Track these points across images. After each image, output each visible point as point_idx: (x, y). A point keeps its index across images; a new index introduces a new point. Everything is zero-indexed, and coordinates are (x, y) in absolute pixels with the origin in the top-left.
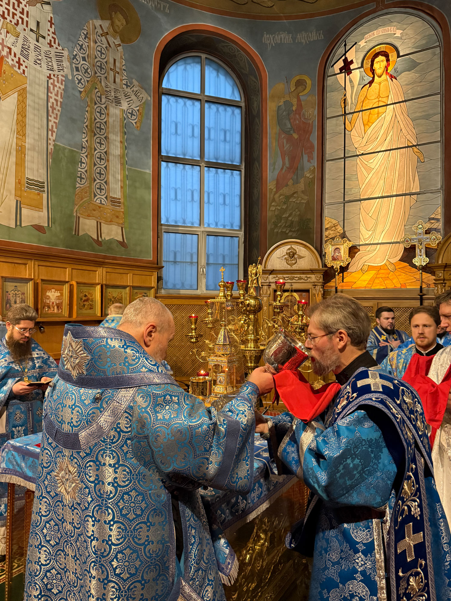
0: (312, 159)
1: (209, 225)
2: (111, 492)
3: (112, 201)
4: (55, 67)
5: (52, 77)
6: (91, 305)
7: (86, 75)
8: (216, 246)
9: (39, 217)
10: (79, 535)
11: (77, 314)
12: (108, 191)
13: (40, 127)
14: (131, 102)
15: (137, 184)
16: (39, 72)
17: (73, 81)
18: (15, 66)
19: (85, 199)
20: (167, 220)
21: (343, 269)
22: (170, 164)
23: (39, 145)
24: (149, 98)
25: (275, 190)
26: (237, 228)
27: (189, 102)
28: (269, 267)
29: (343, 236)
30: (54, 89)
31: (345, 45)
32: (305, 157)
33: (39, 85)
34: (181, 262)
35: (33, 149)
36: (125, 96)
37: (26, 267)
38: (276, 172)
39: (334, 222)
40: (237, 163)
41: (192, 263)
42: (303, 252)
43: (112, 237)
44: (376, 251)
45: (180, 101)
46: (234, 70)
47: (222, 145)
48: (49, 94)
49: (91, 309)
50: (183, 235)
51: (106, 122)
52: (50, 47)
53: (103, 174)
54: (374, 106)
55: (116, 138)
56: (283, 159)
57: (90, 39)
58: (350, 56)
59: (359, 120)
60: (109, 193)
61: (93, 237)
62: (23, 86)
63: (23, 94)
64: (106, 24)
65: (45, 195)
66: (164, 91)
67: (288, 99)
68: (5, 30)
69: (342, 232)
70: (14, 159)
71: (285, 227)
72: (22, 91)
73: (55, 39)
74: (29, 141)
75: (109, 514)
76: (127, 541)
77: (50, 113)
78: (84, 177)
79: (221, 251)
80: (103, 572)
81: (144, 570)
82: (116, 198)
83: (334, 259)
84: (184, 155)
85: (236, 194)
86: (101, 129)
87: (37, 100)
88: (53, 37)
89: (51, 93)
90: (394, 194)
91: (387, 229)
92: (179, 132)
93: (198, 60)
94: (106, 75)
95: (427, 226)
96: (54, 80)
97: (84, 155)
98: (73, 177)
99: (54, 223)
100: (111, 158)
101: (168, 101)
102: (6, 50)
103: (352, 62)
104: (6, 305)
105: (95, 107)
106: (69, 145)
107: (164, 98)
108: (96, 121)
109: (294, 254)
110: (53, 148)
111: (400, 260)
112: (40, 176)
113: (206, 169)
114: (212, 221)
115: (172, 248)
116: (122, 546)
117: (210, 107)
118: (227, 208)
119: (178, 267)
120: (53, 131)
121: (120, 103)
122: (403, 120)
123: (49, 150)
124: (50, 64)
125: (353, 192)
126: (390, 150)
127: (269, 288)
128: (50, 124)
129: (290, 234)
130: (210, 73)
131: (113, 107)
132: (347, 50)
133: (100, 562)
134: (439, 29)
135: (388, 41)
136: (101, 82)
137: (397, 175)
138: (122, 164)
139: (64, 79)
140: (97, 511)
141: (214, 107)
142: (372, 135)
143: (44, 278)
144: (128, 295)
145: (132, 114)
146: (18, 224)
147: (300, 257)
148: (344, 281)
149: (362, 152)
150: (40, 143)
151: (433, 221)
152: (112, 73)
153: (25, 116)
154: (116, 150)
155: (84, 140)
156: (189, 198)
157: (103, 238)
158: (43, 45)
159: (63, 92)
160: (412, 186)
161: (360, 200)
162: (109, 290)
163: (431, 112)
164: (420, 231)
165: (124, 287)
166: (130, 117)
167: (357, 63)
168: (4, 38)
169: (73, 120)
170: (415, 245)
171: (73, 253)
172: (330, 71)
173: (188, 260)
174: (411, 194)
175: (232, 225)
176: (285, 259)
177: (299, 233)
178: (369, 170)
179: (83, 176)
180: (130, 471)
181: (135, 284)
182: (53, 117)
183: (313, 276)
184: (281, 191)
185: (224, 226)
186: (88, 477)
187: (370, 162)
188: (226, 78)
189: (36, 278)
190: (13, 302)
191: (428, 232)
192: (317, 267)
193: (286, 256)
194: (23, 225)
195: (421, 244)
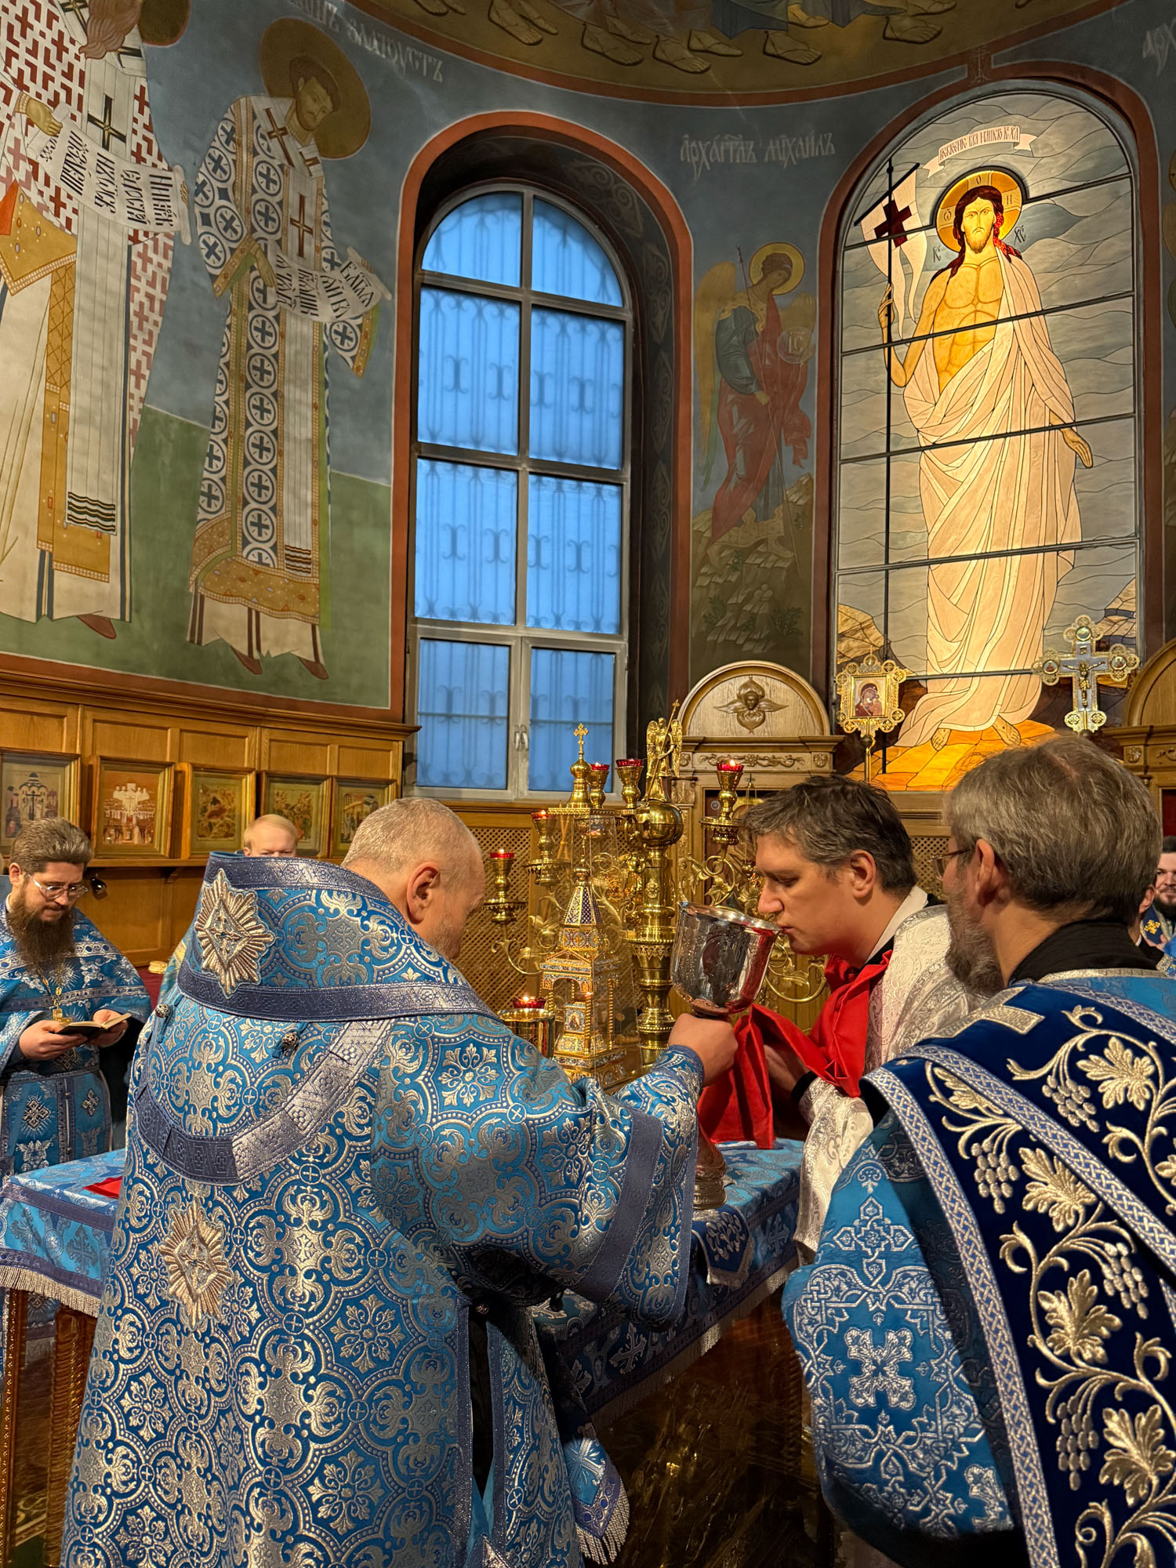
0: (805, 458)
1: (537, 622)
2: (313, 1297)
3: (288, 558)
4: (150, 212)
5: (141, 237)
6: (228, 826)
7: (228, 235)
8: (556, 678)
9: (100, 596)
10: (222, 1413)
11: (192, 848)
12: (279, 531)
13: (106, 363)
14: (343, 304)
15: (355, 515)
16: (109, 224)
17: (194, 248)
18: (47, 209)
19: (220, 551)
20: (431, 609)
21: (886, 740)
22: (441, 467)
23: (105, 410)
24: (389, 297)
25: (708, 534)
26: (612, 631)
27: (490, 309)
28: (694, 732)
29: (885, 654)
30: (144, 269)
31: (890, 170)
32: (788, 452)
33: (107, 258)
34: (464, 717)
35: (88, 419)
36: (328, 289)
37: (62, 724)
38: (713, 490)
39: (862, 617)
40: (611, 463)
41: (492, 719)
42: (782, 695)
43: (287, 650)
44: (969, 694)
45: (468, 304)
46: (606, 230)
47: (573, 420)
48: (133, 281)
49: (227, 835)
50: (471, 647)
51: (276, 356)
52: (138, 162)
53: (267, 488)
54: (964, 324)
55: (301, 397)
56: (731, 457)
57: (240, 144)
58: (903, 197)
59: (923, 361)
60: (281, 535)
61: (237, 648)
62: (66, 260)
63: (64, 280)
64: (281, 108)
65: (115, 540)
66: (427, 280)
67: (745, 303)
68: (24, 117)
69: (881, 642)
70: (39, 446)
71: (734, 627)
72: (62, 272)
73: (149, 141)
74: (78, 400)
75: (305, 1356)
76: (351, 1432)
77: (135, 330)
78: (218, 493)
79: (568, 690)
80: (283, 1512)
81: (392, 1511)
82: (299, 550)
83: (861, 712)
84: (477, 442)
85: (607, 544)
86: (263, 372)
87: (100, 296)
88: (145, 138)
89: (138, 279)
90: (1017, 546)
91: (998, 635)
92: (465, 383)
93: (513, 201)
94: (279, 235)
95: (1102, 630)
96: (146, 246)
97: (219, 439)
98: (189, 492)
99: (138, 611)
100: (288, 446)
101: (437, 304)
102: (24, 166)
103: (907, 213)
104: (8, 821)
105: (250, 316)
106: (182, 412)
107: (427, 298)
108: (253, 352)
109: (758, 699)
110: (138, 417)
111: (1033, 717)
112: (105, 491)
113: (532, 478)
114: (545, 611)
115: (442, 681)
116: (337, 1445)
117: (543, 322)
118: (586, 580)
119: (457, 730)
120: (139, 376)
121: (313, 307)
122: (1038, 359)
123: (130, 424)
124: (137, 204)
125: (909, 541)
126: (1005, 436)
127: (693, 785)
128: (134, 357)
129: (748, 647)
130: (546, 237)
131: (296, 316)
132: (895, 181)
133: (277, 1484)
134: (1127, 133)
135: (999, 160)
136: (265, 253)
137: (1023, 498)
138: (316, 463)
139: (171, 243)
140: (275, 1348)
141: (553, 321)
142: (957, 396)
143: (106, 754)
144: (327, 801)
145: (344, 336)
146: (45, 611)
147: (774, 707)
148: (888, 769)
149: (933, 440)
150: (105, 405)
151: (1115, 618)
152: (293, 231)
153: (70, 335)
154: (301, 426)
155: (220, 400)
156: (488, 552)
157: (264, 653)
158: (121, 157)
159: (168, 277)
160: (1061, 529)
161: (928, 563)
162: (278, 787)
163: (1109, 340)
164: (1083, 643)
165: (317, 780)
166: (338, 342)
167: (921, 216)
168: (20, 137)
169: (193, 349)
170: (1071, 679)
171: (184, 689)
172: (851, 235)
173: (484, 710)
174: (1059, 548)
175: (597, 623)
176: (736, 710)
177: (771, 644)
178: (951, 485)
179: (215, 492)
180: (366, 1241)
181: (343, 774)
182: (140, 338)
183: (807, 756)
184: (725, 538)
185: (578, 626)
186: (251, 1254)
187: (955, 464)
188: (585, 248)
189: (88, 753)
190: (24, 815)
191: (1103, 645)
192: (817, 734)
193: (738, 704)
194: (56, 616)
195: (1086, 677)
